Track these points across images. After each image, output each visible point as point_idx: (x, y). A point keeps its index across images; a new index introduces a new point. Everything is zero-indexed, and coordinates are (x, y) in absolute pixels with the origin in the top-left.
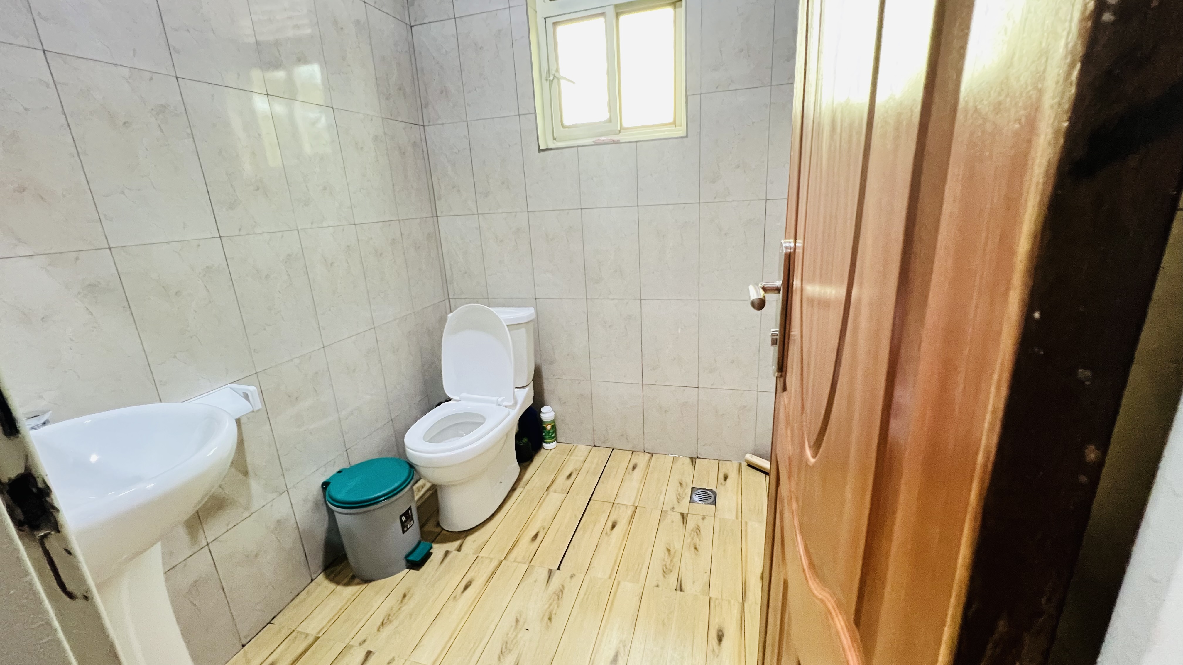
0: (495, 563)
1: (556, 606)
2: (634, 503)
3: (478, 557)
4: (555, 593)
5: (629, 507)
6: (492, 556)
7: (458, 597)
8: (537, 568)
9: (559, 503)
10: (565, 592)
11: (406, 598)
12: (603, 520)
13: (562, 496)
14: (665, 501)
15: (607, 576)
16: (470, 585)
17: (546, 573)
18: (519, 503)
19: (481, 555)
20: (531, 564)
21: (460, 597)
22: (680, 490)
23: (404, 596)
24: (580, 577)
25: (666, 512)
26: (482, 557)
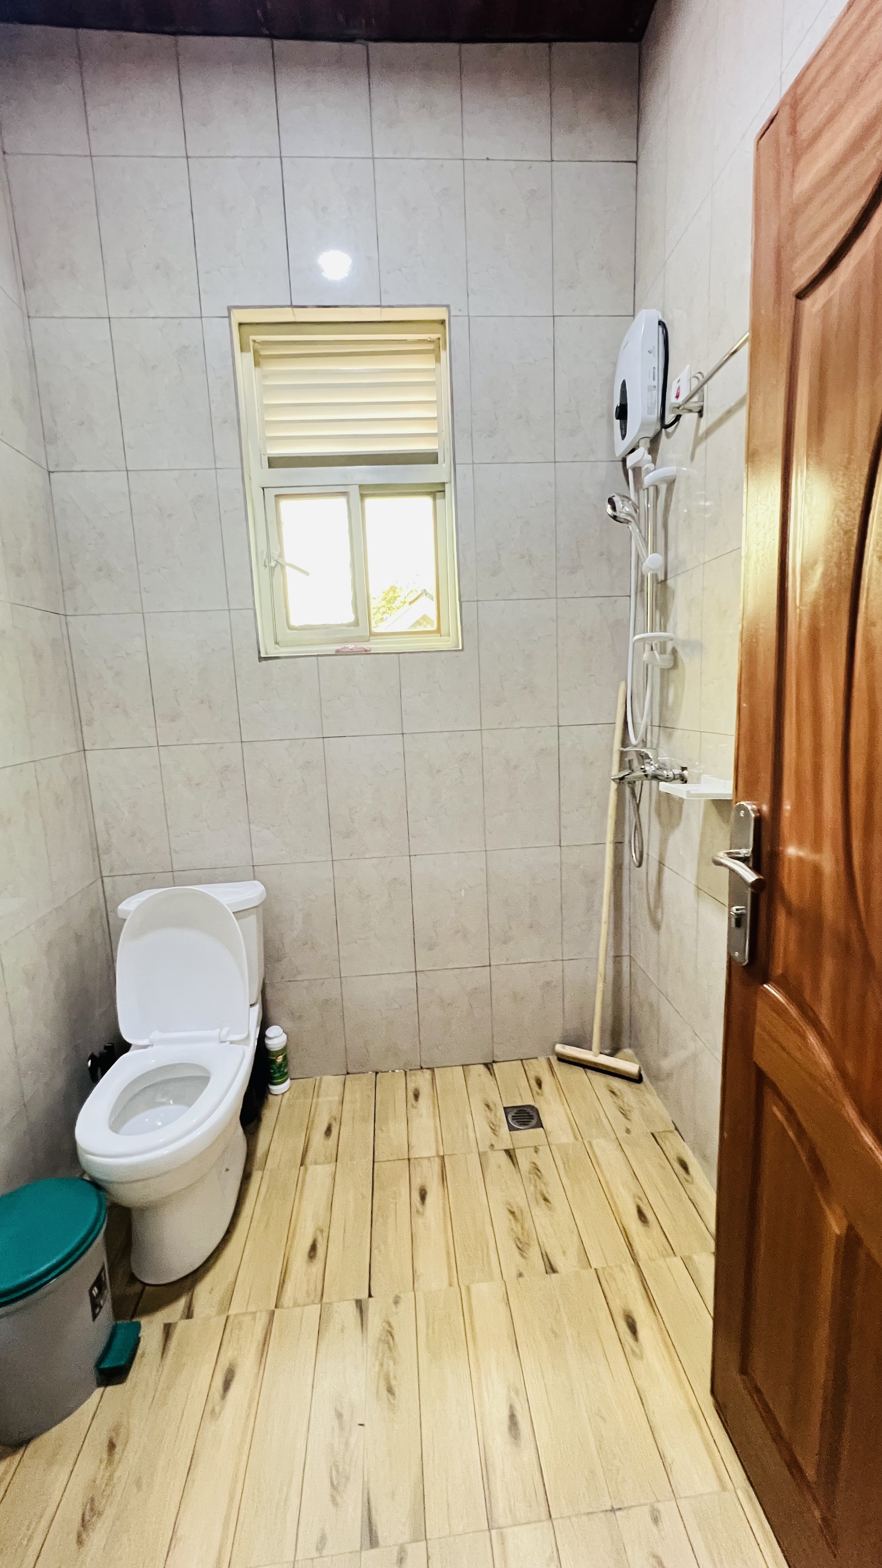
0: (262, 1320)
1: (391, 1363)
2: (438, 1151)
3: (228, 1318)
4: (380, 1340)
5: (432, 1159)
6: (252, 1308)
7: (217, 1409)
8: (335, 1304)
9: (328, 1181)
10: (395, 1332)
11: (118, 1449)
12: (405, 1190)
13: (329, 1168)
14: (478, 1136)
15: (446, 1283)
16: (233, 1377)
17: (352, 1308)
18: (265, 1198)
19: (232, 1312)
20: (325, 1300)
21: (222, 1408)
22: (491, 1116)
23: (112, 1446)
24: (407, 1298)
25: (485, 1153)
26: (236, 1315)
